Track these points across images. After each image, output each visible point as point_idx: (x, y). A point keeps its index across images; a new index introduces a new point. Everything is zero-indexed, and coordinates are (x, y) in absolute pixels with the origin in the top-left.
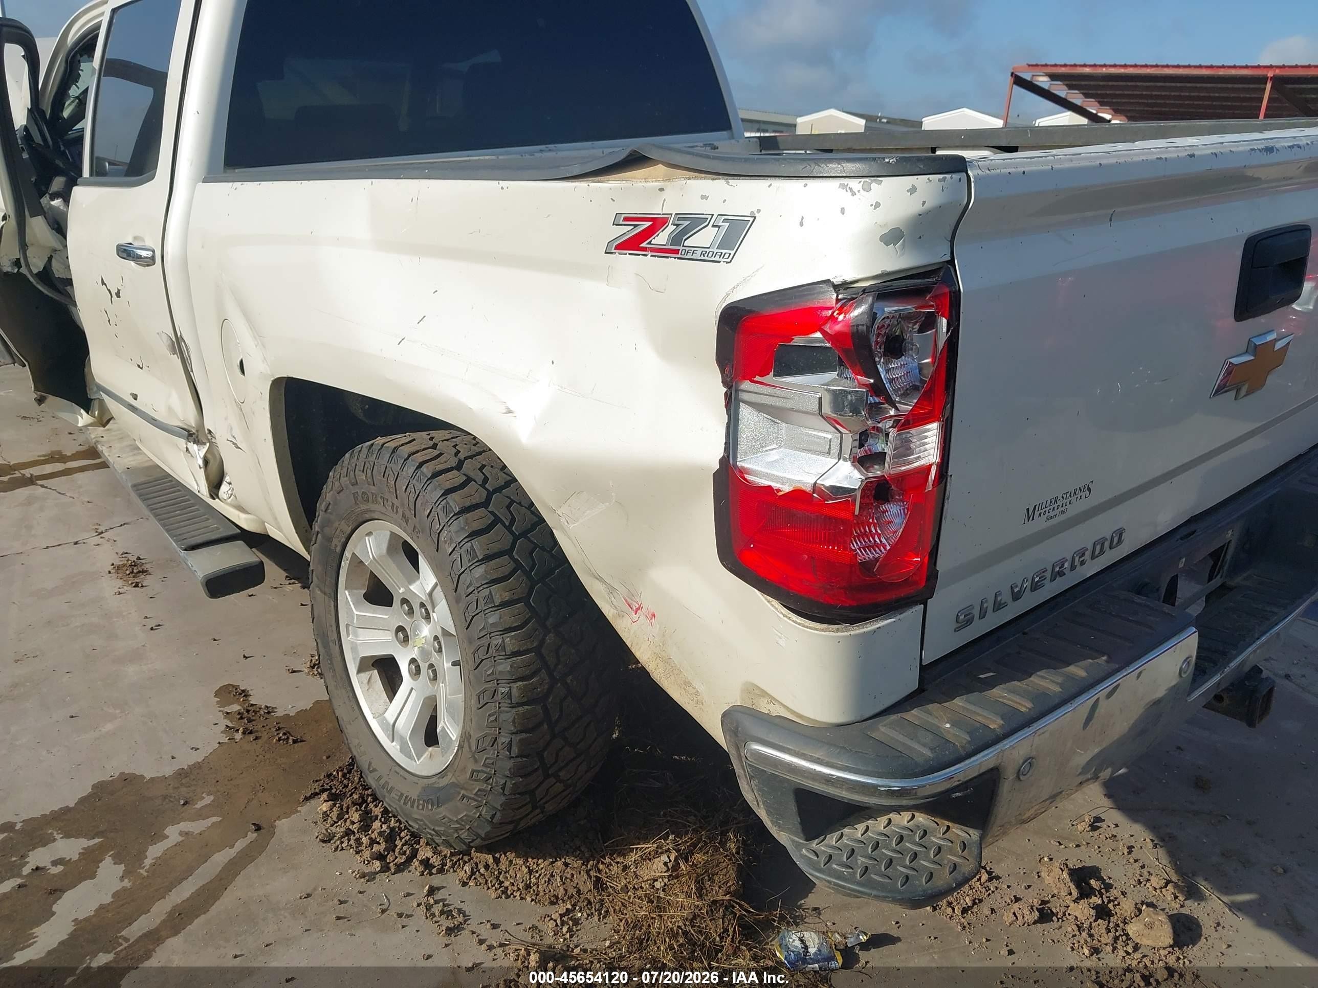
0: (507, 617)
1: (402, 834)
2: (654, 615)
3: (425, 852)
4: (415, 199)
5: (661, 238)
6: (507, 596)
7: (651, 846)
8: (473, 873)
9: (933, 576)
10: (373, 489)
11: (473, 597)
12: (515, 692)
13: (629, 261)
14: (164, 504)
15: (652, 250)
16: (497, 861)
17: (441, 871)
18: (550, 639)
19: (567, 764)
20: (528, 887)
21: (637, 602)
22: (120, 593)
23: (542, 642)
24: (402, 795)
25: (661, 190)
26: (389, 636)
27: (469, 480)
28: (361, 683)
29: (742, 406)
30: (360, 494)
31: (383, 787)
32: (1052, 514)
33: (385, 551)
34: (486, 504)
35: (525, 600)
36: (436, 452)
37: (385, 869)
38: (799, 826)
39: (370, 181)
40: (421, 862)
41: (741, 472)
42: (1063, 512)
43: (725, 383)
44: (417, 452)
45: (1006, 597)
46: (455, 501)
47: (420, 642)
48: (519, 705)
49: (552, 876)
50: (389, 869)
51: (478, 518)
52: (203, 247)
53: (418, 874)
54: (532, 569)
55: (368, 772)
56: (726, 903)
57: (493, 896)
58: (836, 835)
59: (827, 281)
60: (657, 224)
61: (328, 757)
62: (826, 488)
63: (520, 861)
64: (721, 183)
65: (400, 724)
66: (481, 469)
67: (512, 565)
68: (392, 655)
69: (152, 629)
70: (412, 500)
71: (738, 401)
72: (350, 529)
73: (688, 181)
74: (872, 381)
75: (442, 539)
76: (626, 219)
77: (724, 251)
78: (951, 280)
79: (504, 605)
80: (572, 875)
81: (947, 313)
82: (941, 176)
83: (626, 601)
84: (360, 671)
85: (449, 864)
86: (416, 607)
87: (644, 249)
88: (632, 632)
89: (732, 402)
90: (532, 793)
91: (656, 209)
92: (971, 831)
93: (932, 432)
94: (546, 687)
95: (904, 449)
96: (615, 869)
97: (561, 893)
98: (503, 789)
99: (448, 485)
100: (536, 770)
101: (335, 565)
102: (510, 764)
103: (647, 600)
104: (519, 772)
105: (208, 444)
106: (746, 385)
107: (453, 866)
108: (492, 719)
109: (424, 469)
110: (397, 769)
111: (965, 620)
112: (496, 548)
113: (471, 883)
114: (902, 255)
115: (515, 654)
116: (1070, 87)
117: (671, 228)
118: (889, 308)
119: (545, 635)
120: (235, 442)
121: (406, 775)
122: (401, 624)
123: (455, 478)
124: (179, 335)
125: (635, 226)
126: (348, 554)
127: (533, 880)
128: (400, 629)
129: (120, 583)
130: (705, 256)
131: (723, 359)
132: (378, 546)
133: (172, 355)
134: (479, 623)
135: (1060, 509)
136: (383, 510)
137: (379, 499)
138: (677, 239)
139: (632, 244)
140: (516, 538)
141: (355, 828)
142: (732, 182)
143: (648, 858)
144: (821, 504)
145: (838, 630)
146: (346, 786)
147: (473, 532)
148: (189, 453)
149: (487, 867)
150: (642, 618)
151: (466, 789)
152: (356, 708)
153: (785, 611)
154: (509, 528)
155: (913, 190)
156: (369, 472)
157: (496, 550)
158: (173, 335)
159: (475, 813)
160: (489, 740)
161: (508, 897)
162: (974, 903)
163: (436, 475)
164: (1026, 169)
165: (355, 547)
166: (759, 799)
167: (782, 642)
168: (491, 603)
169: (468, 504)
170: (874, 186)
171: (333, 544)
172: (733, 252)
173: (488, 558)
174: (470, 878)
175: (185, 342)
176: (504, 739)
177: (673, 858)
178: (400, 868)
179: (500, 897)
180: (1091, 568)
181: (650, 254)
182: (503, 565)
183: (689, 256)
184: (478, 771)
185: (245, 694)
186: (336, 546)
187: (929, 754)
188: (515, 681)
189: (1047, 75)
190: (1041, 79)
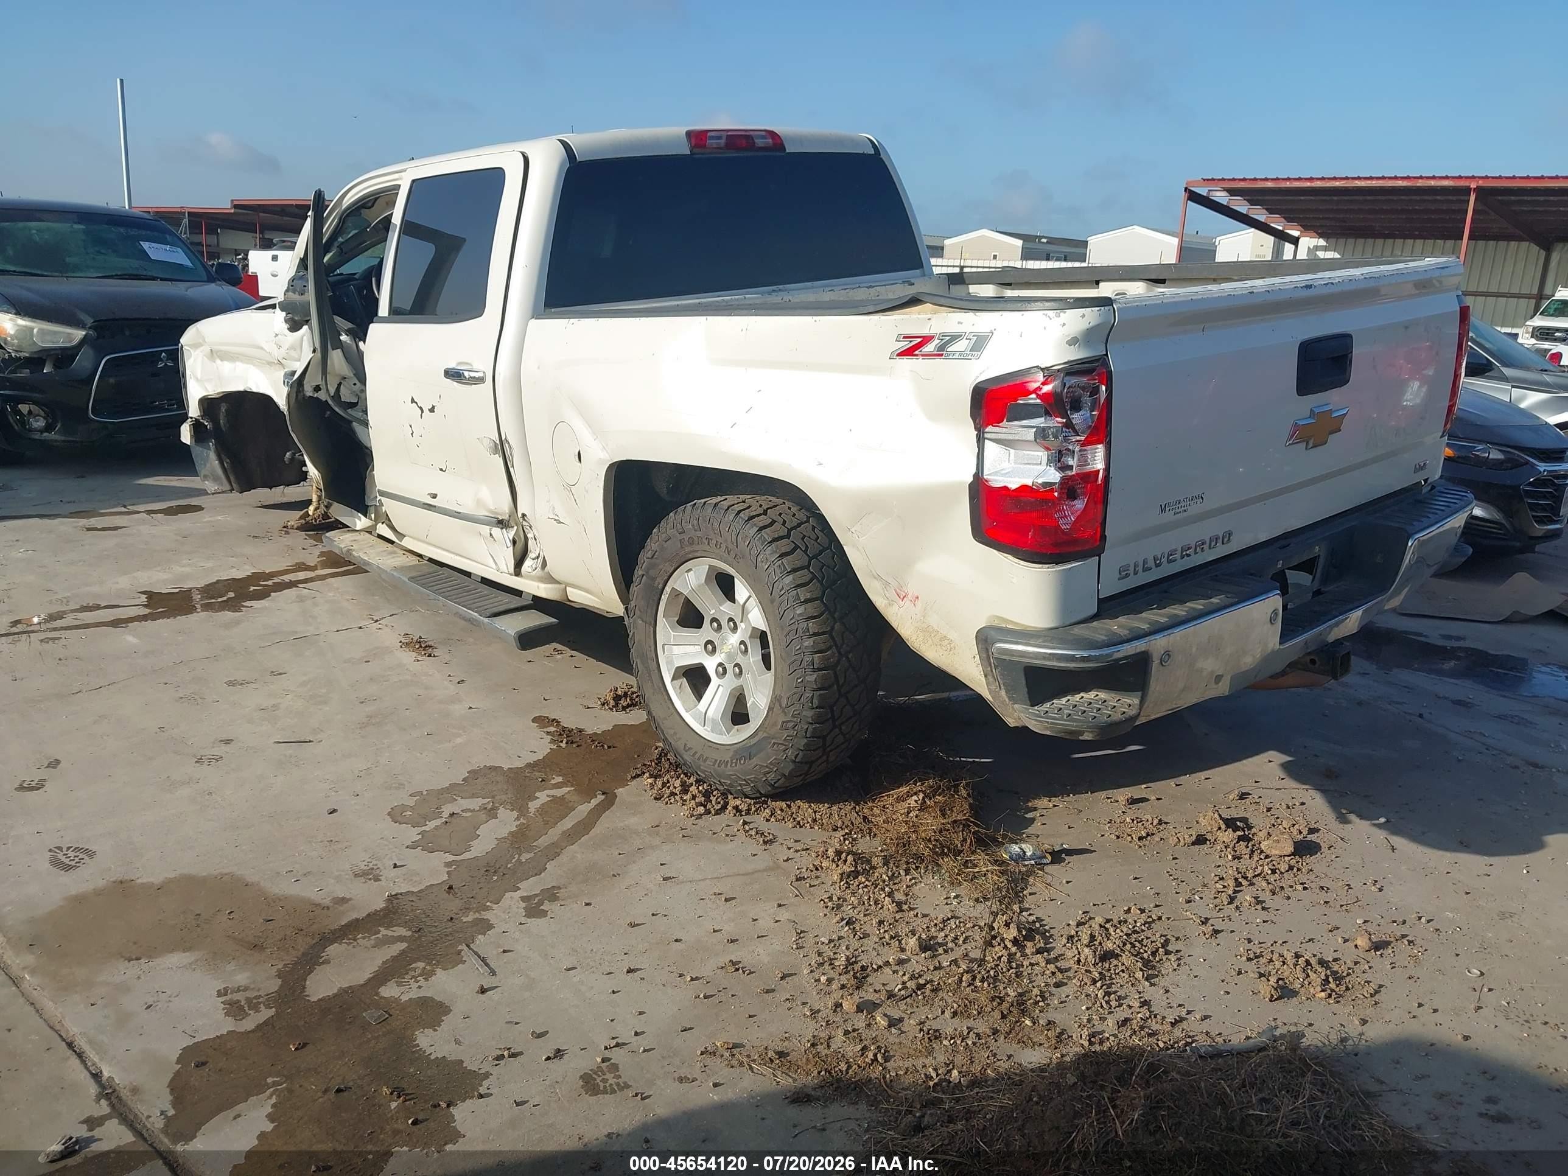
0: (811, 609)
1: (714, 793)
2: (918, 598)
3: (733, 802)
4: (744, 329)
5: (930, 348)
6: (808, 596)
7: (904, 790)
8: (772, 814)
9: (1103, 538)
10: (699, 534)
11: (785, 597)
12: (816, 660)
13: (907, 362)
14: (449, 589)
15: (923, 355)
16: (789, 806)
17: (748, 813)
18: (837, 626)
19: (847, 720)
20: (815, 820)
21: (904, 592)
22: (418, 661)
23: (833, 628)
24: (716, 761)
25: (929, 319)
26: (699, 649)
27: (773, 522)
28: (674, 688)
29: (986, 441)
30: (686, 539)
31: (699, 759)
32: (1178, 511)
33: (703, 581)
34: (788, 536)
35: (821, 599)
36: (747, 505)
37: (708, 812)
38: (1027, 696)
39: (705, 317)
40: (733, 808)
41: (986, 481)
42: (1185, 511)
43: (976, 428)
44: (733, 505)
45: (1151, 563)
46: (768, 534)
47: (726, 649)
48: (819, 669)
49: (831, 814)
50: (710, 813)
51: (784, 546)
52: (539, 368)
53: (732, 815)
54: (823, 580)
55: (684, 752)
56: (964, 822)
57: (790, 826)
58: (1049, 703)
59: (1037, 367)
60: (926, 340)
61: (638, 756)
62: (1040, 484)
63: (806, 805)
64: (971, 315)
65: (710, 714)
66: (780, 514)
67: (810, 576)
68: (702, 664)
69: (459, 683)
70: (734, 537)
71: (984, 438)
72: (672, 569)
73: (949, 314)
74: (1064, 420)
75: (759, 560)
76: (904, 337)
77: (974, 353)
78: (1107, 365)
79: (807, 601)
80: (846, 814)
81: (1105, 382)
82: (1098, 308)
83: (896, 591)
84: (673, 679)
85: (753, 809)
86: (724, 623)
87: (917, 355)
88: (899, 615)
89: (980, 440)
90: (824, 738)
91: (925, 331)
92: (1134, 700)
93: (1100, 451)
94: (836, 659)
95: (1083, 461)
96: (876, 811)
97: (840, 823)
98: (806, 732)
99: (761, 524)
100: (827, 720)
101: (656, 599)
102: (810, 713)
103: (912, 589)
104: (818, 720)
105: (515, 528)
106: (989, 429)
107: (756, 811)
108: (799, 681)
109: (741, 514)
110: (710, 744)
111: (1123, 573)
112: (798, 564)
113: (772, 820)
114: (1079, 351)
115: (815, 634)
116: (1252, 202)
117: (936, 342)
118: (1073, 380)
119: (834, 624)
120: (557, 518)
121: (719, 746)
122: (709, 639)
123: (763, 520)
124: (503, 438)
125: (911, 341)
126: (668, 589)
127: (818, 817)
128: (709, 642)
129: (414, 654)
130: (963, 356)
131: (973, 416)
132: (697, 578)
133: (492, 455)
134: (789, 614)
135: (1183, 508)
136: (707, 548)
137: (704, 540)
138: (942, 348)
139: (909, 352)
140: (811, 559)
141: (677, 791)
142: (977, 314)
143: (900, 799)
144: (1037, 491)
145: (1048, 568)
146: (660, 771)
147: (783, 553)
148: (493, 537)
149: (782, 810)
150: (908, 602)
151: (776, 738)
152: (671, 707)
153: (1017, 560)
154: (805, 552)
155: (1083, 316)
156: (695, 522)
157: (799, 566)
158: (498, 439)
159: (782, 756)
160: (797, 696)
161: (801, 827)
162: (1148, 834)
163: (751, 518)
164: (1147, 303)
165: (675, 583)
166: (1001, 682)
167: (1014, 581)
168: (798, 600)
169: (776, 536)
170: (1062, 314)
171: (656, 582)
172: (979, 353)
173: (794, 571)
174: (771, 816)
175: (509, 443)
176: (808, 695)
177: (921, 798)
178: (718, 813)
179: (795, 827)
180: (1210, 556)
181: (921, 357)
182: (804, 576)
183: (951, 357)
184: (787, 722)
185: (555, 721)
186: (659, 584)
187: (1105, 638)
188: (816, 653)
189: (1225, 189)
190: (1219, 194)
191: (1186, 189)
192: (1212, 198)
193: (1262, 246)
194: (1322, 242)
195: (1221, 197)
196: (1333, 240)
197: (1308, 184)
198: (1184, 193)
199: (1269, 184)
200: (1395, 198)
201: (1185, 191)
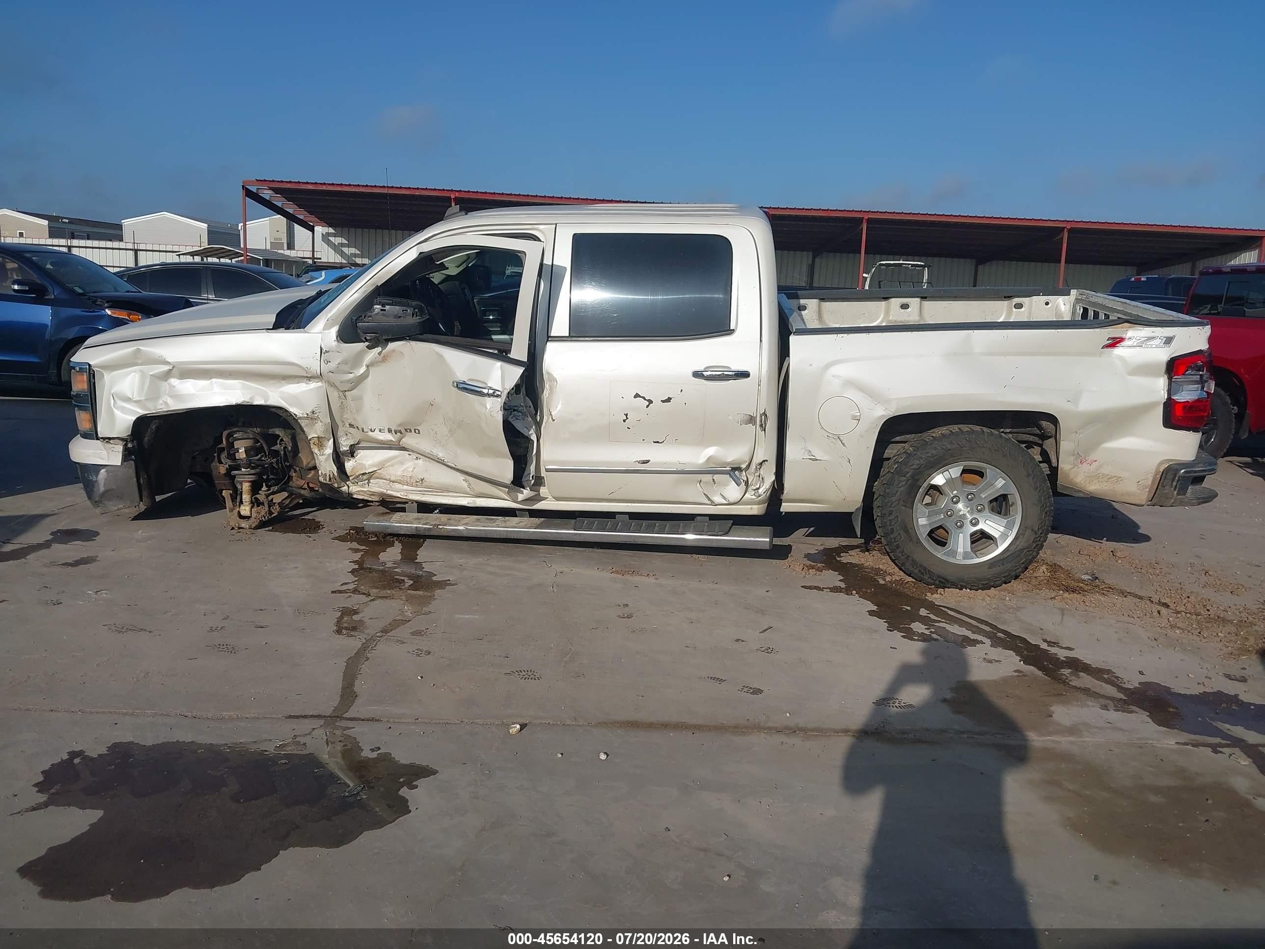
2: (1096, 461)
21: (1086, 459)
28: (927, 542)
29: (1172, 383)
41: (1175, 400)
43: (1169, 378)
71: (1172, 381)
77: (1166, 345)
83: (1081, 460)
88: (1077, 472)
103: (1092, 457)
106: (1176, 377)
128: (949, 511)
130: (1158, 346)
150: (1085, 465)
189: (270, 189)
190: (266, 192)
191: (243, 187)
192: (261, 195)
193: (278, 231)
194: (331, 230)
195: (267, 194)
196: (339, 229)
197: (339, 189)
198: (242, 190)
199: (310, 187)
200: (401, 202)
201: (243, 188)
